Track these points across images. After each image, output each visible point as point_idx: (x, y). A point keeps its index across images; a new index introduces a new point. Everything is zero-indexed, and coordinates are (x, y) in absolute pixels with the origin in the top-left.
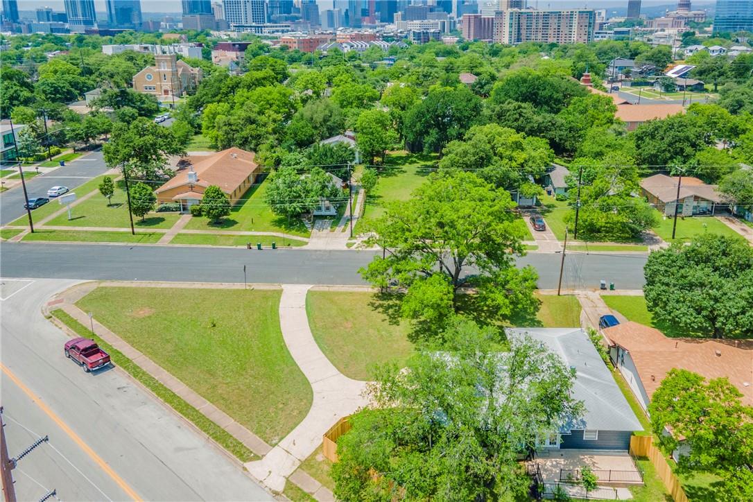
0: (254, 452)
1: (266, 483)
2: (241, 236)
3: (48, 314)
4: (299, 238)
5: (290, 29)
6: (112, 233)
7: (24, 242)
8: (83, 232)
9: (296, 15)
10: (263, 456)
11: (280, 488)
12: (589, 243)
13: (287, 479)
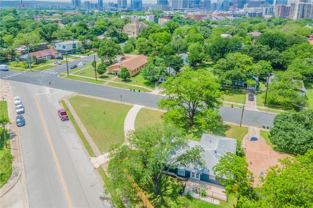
0: (95, 155)
1: (94, 165)
2: (131, 86)
3: (60, 101)
4: (150, 90)
5: (195, 10)
6: (90, 79)
7: (65, 78)
8: (82, 78)
9: (201, 5)
10: (97, 156)
11: (97, 167)
12: (271, 109)
13: (101, 165)
